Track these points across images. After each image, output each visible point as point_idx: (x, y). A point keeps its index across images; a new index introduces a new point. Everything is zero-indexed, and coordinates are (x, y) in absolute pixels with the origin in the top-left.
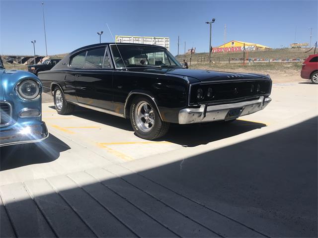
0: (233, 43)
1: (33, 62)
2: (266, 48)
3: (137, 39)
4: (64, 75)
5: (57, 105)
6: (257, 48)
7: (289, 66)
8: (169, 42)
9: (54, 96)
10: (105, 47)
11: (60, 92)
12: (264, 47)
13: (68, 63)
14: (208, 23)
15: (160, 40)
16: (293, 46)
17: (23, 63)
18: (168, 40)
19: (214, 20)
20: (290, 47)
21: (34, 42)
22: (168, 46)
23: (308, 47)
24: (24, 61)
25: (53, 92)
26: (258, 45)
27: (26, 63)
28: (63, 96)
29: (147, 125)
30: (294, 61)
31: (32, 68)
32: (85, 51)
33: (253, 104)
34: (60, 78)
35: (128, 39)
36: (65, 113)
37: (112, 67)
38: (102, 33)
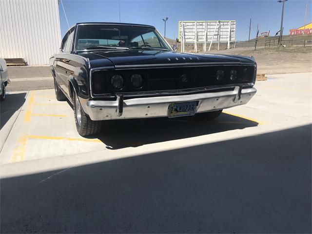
3: (201, 23)
8: (235, 26)
14: (280, 1)
15: (225, 24)
18: (235, 23)
22: (234, 29)
33: (219, 97)
35: (192, 24)
38: (167, 19)
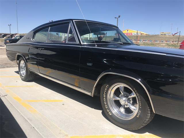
0: (128, 31)
1: (9, 37)
2: (146, 34)
4: (28, 47)
5: (21, 73)
6: (141, 34)
7: (164, 45)
9: (19, 64)
10: (69, 23)
11: (24, 62)
12: (145, 33)
13: (32, 37)
14: (116, 18)
16: (162, 33)
17: (3, 37)
19: (119, 17)
20: (160, 34)
21: (10, 25)
23: (170, 34)
24: (3, 36)
25: (18, 61)
26: (142, 32)
27: (5, 38)
28: (26, 66)
29: (122, 110)
30: (166, 42)
31: (7, 41)
32: (48, 27)
34: (25, 50)
36: (27, 80)
37: (78, 42)
